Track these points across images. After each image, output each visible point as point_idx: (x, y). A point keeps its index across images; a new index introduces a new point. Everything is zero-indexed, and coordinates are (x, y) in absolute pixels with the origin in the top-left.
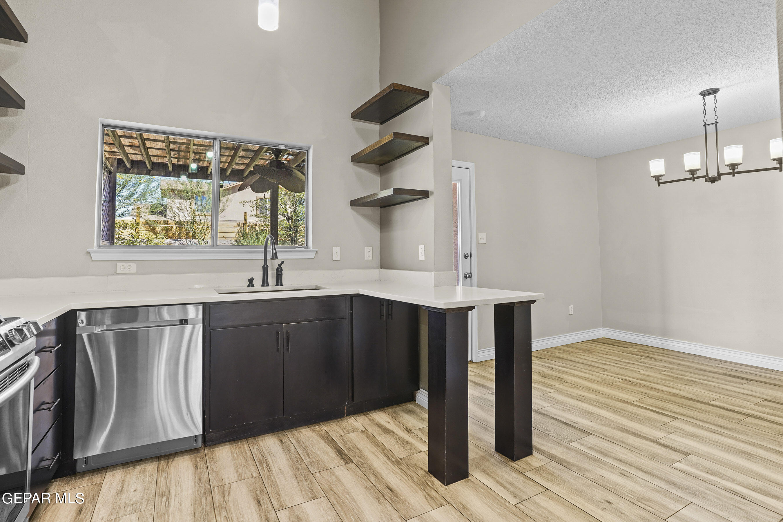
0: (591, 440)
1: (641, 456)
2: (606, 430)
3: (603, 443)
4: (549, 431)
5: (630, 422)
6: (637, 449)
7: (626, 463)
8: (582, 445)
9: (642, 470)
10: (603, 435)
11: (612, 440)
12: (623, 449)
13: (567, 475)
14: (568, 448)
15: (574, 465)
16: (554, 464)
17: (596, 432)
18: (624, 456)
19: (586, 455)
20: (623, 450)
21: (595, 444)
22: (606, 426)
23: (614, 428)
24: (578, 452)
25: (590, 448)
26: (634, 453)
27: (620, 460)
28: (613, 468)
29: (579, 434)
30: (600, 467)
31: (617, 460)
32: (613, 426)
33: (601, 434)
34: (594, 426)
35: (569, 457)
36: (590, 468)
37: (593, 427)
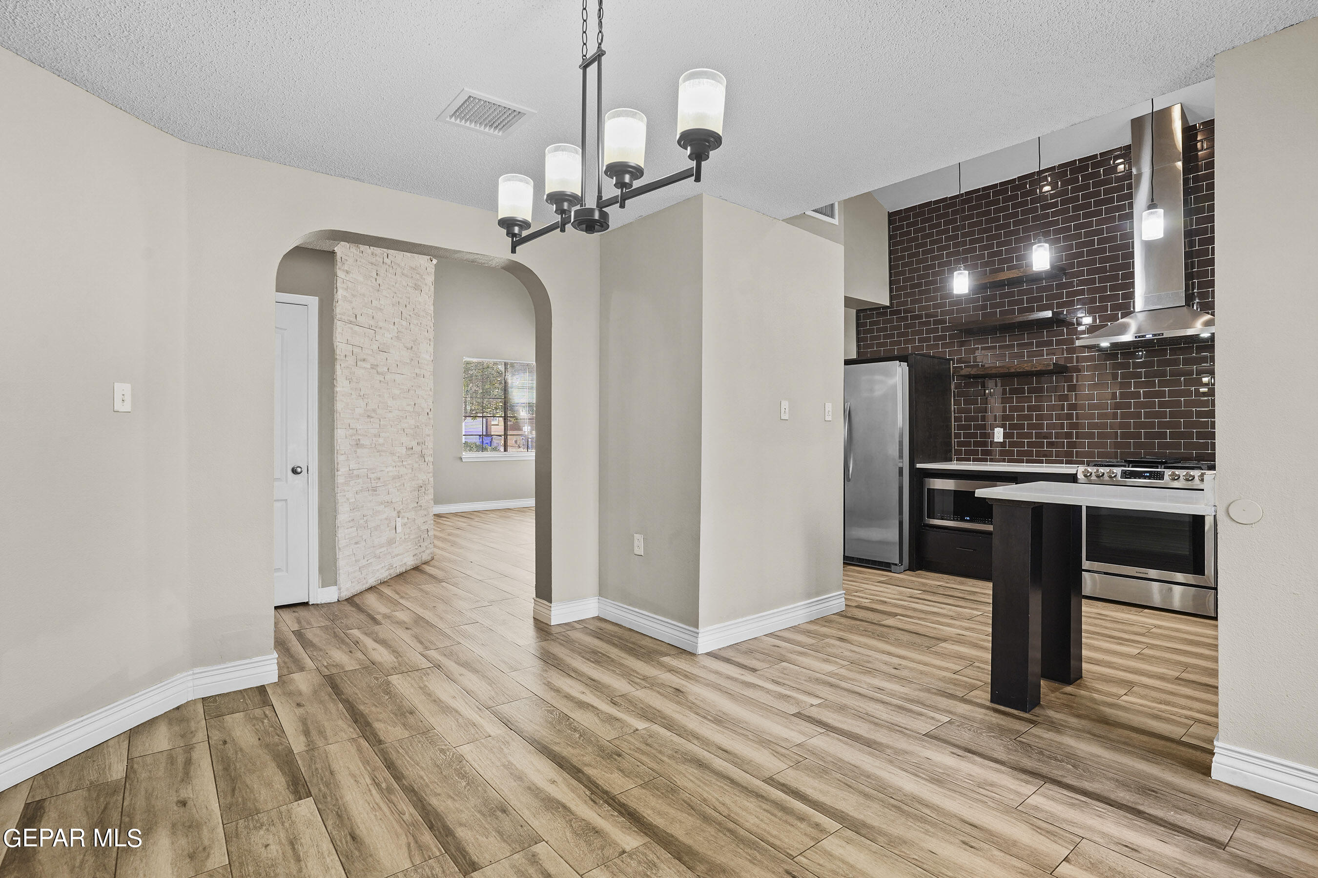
0: (924, 727)
1: (857, 708)
2: (902, 743)
3: (904, 722)
4: (990, 736)
5: (858, 763)
6: (860, 717)
7: (877, 700)
8: (933, 718)
9: (860, 694)
10: (905, 734)
11: (893, 728)
12: (878, 716)
13: (941, 685)
14: (951, 712)
15: (935, 694)
16: (960, 694)
17: (916, 738)
18: (877, 707)
19: (925, 705)
20: (878, 714)
21: (915, 720)
22: (901, 750)
23: (888, 747)
24: (936, 709)
25: (921, 714)
26: (864, 711)
27: (883, 702)
28: (892, 695)
29: (942, 733)
30: (906, 694)
31: (887, 703)
32: (889, 751)
33: (909, 736)
34: (921, 748)
35: (944, 702)
36: (917, 693)
37: (924, 747)
